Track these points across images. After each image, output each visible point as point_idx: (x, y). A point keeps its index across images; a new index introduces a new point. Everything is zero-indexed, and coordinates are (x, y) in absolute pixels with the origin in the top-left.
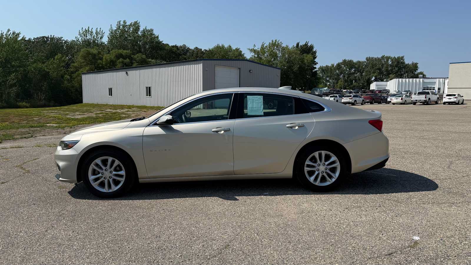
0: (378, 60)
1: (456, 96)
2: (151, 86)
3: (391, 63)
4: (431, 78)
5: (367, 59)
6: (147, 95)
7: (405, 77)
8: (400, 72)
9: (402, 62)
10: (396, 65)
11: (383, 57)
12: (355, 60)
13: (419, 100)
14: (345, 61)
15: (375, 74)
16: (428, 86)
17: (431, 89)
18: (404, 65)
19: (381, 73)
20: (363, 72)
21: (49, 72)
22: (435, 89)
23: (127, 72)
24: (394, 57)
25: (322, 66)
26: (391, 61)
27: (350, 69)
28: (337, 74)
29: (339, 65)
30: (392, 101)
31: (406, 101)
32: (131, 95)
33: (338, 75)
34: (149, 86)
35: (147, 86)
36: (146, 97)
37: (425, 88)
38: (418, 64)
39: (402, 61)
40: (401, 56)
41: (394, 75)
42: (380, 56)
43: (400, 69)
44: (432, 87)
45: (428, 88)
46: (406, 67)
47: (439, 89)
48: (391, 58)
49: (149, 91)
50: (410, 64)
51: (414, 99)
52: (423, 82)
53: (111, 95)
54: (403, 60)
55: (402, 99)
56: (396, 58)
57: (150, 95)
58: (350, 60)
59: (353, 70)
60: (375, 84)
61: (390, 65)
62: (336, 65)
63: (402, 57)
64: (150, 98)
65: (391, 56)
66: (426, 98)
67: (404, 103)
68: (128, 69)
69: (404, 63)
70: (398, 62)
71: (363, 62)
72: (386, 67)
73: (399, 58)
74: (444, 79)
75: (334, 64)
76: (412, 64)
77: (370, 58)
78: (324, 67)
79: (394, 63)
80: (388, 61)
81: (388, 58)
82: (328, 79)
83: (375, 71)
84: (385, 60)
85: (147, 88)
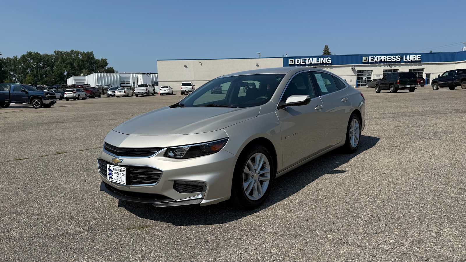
0: (67, 54)
1: (169, 88)
3: (81, 58)
4: (125, 73)
5: (55, 52)
7: (103, 71)
8: (92, 67)
9: (91, 58)
10: (86, 60)
11: (72, 51)
12: (42, 53)
13: (141, 92)
14: (30, 53)
15: (67, 69)
16: (124, 80)
17: (127, 83)
18: (94, 60)
19: (73, 67)
20: (53, 66)
22: (131, 83)
24: (84, 53)
25: (2, 58)
26: (81, 56)
27: (37, 63)
28: (23, 68)
29: (24, 57)
30: (116, 94)
31: (128, 93)
33: (25, 69)
37: (122, 82)
38: (107, 60)
39: (91, 56)
40: (90, 52)
41: (87, 70)
42: (69, 51)
43: (91, 64)
44: (128, 81)
45: (125, 82)
46: (97, 62)
47: (134, 83)
48: (81, 53)
50: (100, 60)
51: (137, 92)
52: (120, 77)
54: (93, 55)
55: (125, 92)
56: (86, 53)
58: (36, 52)
59: (41, 64)
60: (73, 79)
61: (81, 60)
62: (19, 58)
63: (92, 53)
65: (80, 51)
66: (146, 90)
67: (127, 95)
69: (94, 58)
70: (88, 58)
71: (52, 56)
72: (77, 62)
73: (88, 53)
74: (136, 74)
75: (17, 57)
76: (102, 59)
77: (58, 51)
78: (5, 59)
79: (84, 58)
80: (78, 56)
81: (78, 53)
82: (12, 73)
83: (66, 65)
84: (75, 55)
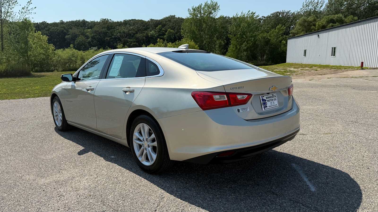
2: (336, 46)
6: (332, 55)
21: (271, 39)
23: (318, 35)
32: (320, 55)
34: (335, 47)
35: (333, 47)
36: (331, 57)
49: (334, 51)
53: (305, 56)
57: (334, 55)
64: (334, 57)
68: (319, 32)
85: (333, 48)
